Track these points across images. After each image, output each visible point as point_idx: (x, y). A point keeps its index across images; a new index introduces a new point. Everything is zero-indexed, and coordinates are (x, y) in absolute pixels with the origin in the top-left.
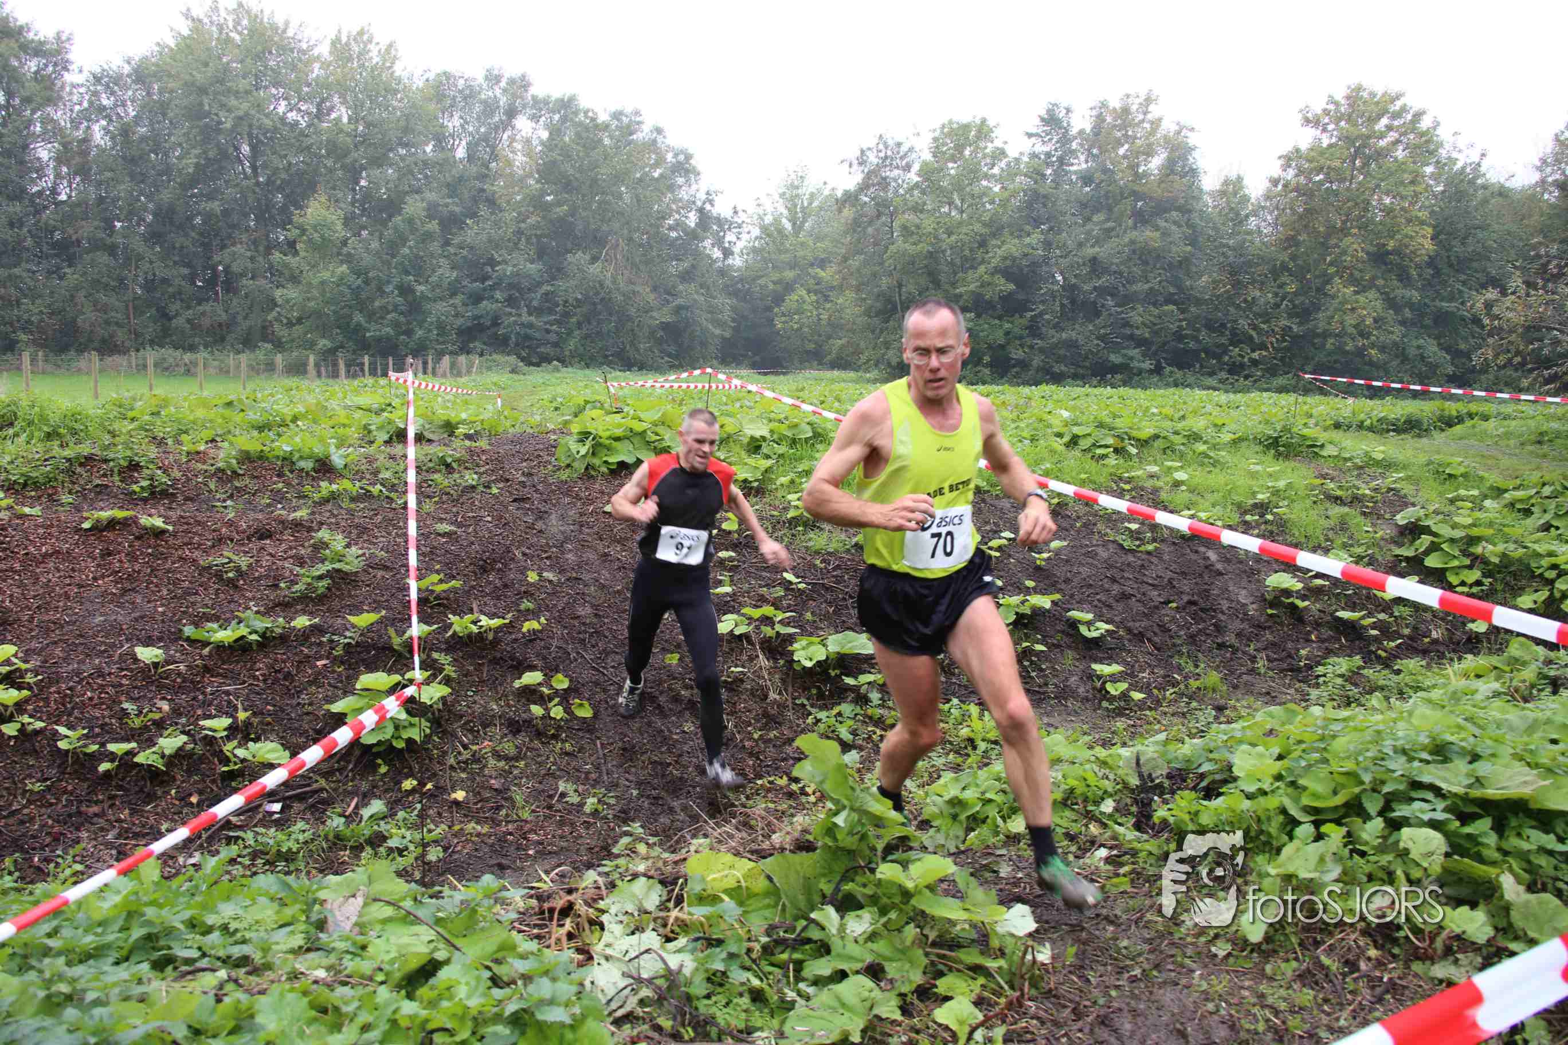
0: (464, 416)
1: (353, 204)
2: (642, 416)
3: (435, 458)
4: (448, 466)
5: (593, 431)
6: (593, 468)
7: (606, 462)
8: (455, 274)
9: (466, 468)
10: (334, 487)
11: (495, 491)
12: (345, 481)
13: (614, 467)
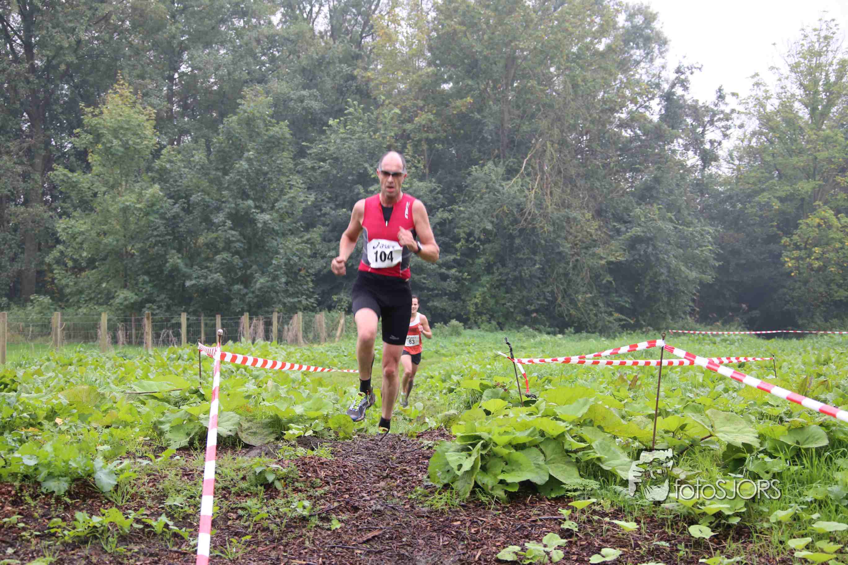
0: (299, 410)
1: (169, 98)
2: (559, 411)
3: (250, 476)
4: (268, 486)
5: (485, 435)
6: (483, 491)
7: (502, 482)
8: (312, 198)
9: (296, 490)
10: (96, 520)
11: (336, 525)
12: (114, 509)
13: (516, 489)
